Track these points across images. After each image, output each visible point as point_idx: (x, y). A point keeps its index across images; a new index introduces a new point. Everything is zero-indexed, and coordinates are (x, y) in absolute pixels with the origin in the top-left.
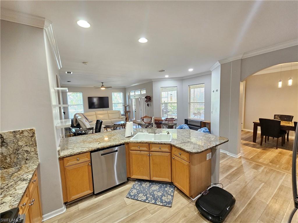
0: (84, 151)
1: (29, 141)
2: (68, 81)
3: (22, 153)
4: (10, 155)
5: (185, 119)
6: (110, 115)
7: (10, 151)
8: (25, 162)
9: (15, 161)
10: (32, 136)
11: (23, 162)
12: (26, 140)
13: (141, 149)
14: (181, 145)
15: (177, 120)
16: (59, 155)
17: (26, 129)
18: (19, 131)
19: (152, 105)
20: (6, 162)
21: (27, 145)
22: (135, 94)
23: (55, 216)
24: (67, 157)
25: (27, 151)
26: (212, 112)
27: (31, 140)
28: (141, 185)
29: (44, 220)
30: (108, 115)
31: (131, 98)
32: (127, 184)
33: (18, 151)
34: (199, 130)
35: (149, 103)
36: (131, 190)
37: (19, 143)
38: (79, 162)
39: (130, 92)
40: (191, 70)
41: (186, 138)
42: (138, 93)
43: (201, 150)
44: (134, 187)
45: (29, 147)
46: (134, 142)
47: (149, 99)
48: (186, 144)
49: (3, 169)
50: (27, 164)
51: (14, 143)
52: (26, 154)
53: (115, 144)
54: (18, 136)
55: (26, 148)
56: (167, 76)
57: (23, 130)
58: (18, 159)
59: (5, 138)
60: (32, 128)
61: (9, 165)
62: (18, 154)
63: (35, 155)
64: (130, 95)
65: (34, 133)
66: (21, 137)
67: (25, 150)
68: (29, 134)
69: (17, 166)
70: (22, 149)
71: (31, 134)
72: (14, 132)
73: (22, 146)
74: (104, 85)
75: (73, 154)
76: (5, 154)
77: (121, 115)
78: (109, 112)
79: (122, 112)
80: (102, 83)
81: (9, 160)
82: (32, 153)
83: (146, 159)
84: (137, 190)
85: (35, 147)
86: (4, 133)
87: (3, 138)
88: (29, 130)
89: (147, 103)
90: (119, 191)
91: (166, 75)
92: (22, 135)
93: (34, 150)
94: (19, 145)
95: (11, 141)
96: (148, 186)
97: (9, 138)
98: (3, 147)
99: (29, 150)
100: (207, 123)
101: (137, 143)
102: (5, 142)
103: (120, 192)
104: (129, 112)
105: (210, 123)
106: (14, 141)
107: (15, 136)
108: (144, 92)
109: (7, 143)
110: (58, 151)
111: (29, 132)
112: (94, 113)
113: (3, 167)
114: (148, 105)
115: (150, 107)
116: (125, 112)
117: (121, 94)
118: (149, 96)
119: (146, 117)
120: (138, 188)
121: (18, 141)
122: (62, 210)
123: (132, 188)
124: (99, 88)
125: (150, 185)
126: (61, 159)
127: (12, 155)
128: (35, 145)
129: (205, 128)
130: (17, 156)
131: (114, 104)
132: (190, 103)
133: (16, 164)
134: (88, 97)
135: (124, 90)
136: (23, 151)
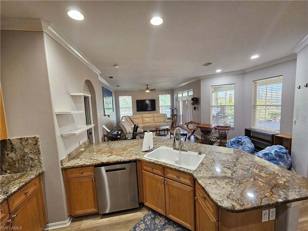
0: (87, 164)
1: (33, 149)
2: (117, 86)
3: (28, 160)
4: (18, 161)
5: (246, 130)
6: (155, 118)
7: (18, 157)
8: (31, 169)
9: (22, 167)
10: (36, 144)
11: (29, 169)
12: (31, 147)
13: (155, 171)
14: (208, 181)
15: (233, 129)
16: (62, 165)
17: (31, 137)
18: (25, 138)
19: (199, 109)
20: (15, 167)
21: (31, 153)
22: (182, 95)
23: (59, 228)
24: (69, 168)
25: (32, 158)
26: (295, 122)
27: (35, 148)
28: (154, 219)
29: (49, 229)
30: (154, 118)
31: (179, 100)
32: (140, 211)
33: (24, 157)
34: (268, 147)
35: (196, 106)
36: (139, 222)
37: (25, 149)
38: (82, 175)
39: (177, 94)
40: (255, 57)
41: (225, 167)
42: (185, 94)
43: (242, 206)
44: (144, 219)
45: (34, 154)
46: (147, 161)
47: (196, 101)
48: (218, 182)
49: (14, 173)
50: (32, 171)
51: (21, 150)
52: (31, 162)
53: (123, 159)
54: (24, 143)
55: (31, 156)
56: (219, 71)
57: (28, 137)
58: (24, 165)
59: (14, 144)
60: (35, 136)
61: (18, 170)
62: (24, 160)
63: (39, 163)
64: (177, 97)
65: (37, 141)
66: (26, 144)
67: (30, 157)
68: (33, 141)
69: (24, 172)
70: (27, 156)
71: (35, 142)
72: (21, 139)
73: (27, 153)
74: (148, 87)
75: (76, 166)
76: (14, 159)
77: (166, 119)
78: (155, 115)
79: (169, 116)
80: (147, 85)
81: (17, 165)
82: (36, 161)
83: (160, 186)
84: (146, 225)
85: (38, 155)
86: (13, 140)
87: (12, 144)
88: (32, 138)
89: (194, 106)
90: (127, 218)
91: (217, 70)
92: (27, 142)
93: (37, 158)
94: (25, 151)
95: (18, 147)
96: (162, 224)
97: (17, 145)
98: (12, 153)
99: (34, 158)
100: (284, 138)
101: (150, 162)
102: (14, 148)
103: (127, 220)
104: (176, 115)
105: (291, 139)
106: (21, 148)
107: (21, 143)
108: (191, 93)
109: (15, 149)
110: (61, 161)
111: (33, 140)
112: (140, 116)
113: (13, 171)
114: (195, 108)
115: (198, 110)
116: (171, 115)
117: (168, 97)
118: (196, 98)
119: (191, 122)
120: (148, 223)
121: (24, 148)
122: (66, 224)
123: (141, 221)
124: (145, 90)
125: (164, 225)
126: (64, 170)
127: (20, 161)
128: (38, 153)
129: (281, 146)
130: (24, 162)
131: (161, 106)
132: (255, 106)
133: (23, 170)
134: (137, 100)
135: (172, 92)
136: (29, 158)
